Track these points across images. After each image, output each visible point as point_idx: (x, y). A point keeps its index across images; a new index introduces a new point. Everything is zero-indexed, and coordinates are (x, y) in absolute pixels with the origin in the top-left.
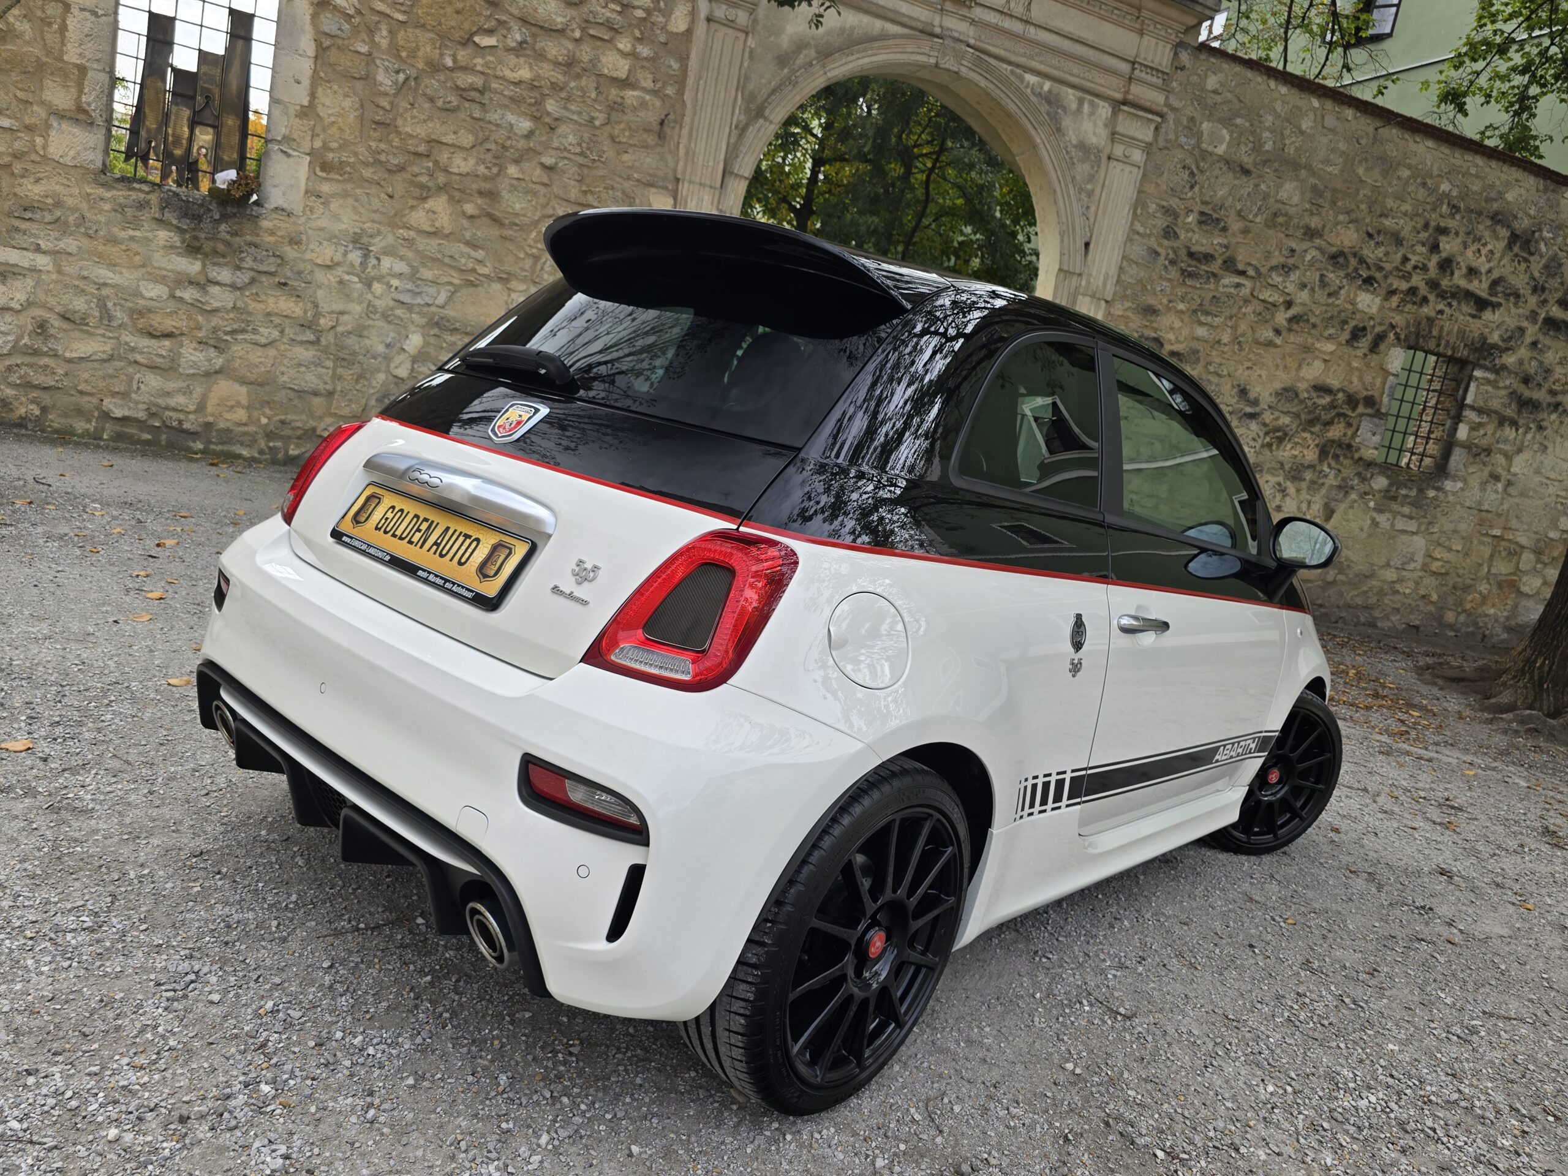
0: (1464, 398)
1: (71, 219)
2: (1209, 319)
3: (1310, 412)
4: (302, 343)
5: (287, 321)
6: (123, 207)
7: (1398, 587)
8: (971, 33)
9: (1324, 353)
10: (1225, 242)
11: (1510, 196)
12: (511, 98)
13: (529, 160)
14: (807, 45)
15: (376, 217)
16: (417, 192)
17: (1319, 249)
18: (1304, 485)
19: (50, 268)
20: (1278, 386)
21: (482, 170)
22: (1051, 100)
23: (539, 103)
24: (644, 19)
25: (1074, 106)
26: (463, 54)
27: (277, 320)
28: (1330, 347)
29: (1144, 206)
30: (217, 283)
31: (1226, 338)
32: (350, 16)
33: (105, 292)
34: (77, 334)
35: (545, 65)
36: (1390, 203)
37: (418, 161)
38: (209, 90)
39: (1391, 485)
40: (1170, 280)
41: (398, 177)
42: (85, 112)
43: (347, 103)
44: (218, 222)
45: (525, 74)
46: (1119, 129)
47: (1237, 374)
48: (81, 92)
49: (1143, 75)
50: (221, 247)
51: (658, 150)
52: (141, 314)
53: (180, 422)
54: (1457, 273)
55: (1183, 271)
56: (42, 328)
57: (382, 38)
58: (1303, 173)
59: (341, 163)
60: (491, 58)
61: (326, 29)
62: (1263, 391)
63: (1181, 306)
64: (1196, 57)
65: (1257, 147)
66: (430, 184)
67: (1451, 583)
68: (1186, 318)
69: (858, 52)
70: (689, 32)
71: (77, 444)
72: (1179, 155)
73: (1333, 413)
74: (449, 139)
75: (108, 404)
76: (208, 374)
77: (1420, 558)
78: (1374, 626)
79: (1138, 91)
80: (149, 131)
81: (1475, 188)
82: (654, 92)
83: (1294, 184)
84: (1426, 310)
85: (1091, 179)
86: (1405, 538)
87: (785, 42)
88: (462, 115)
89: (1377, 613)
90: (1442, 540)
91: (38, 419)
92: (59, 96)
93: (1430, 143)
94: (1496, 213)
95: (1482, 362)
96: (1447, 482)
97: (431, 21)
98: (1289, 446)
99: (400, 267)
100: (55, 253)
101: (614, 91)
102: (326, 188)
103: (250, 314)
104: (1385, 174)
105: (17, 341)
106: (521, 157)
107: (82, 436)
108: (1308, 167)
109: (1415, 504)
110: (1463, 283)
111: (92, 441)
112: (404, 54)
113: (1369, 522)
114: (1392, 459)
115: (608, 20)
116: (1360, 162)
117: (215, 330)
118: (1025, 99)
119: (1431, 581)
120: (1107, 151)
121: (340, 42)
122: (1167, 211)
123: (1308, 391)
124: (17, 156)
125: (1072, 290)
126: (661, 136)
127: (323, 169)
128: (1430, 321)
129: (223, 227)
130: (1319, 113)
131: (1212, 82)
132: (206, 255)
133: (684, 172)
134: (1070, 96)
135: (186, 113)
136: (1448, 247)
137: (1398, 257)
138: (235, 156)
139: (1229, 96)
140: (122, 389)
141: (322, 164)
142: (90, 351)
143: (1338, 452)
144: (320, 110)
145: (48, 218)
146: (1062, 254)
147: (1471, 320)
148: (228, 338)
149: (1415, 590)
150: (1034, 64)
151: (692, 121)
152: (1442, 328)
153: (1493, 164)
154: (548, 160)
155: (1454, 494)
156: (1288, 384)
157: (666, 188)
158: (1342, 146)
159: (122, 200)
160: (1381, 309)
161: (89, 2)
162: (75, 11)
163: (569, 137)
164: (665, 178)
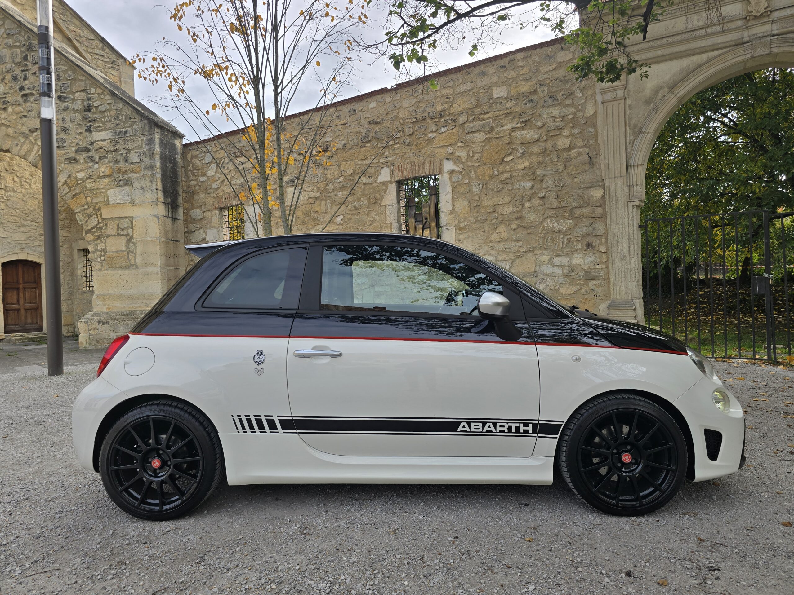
8: (774, 28)
12: (522, 176)
13: (534, 198)
14: (662, 87)
15: (480, 241)
16: (493, 227)
21: (515, 209)
23: (534, 173)
24: (574, 118)
26: (501, 168)
32: (461, 172)
35: (533, 157)
37: (491, 215)
38: (425, 216)
41: (486, 224)
43: (464, 203)
45: (526, 164)
51: (591, 170)
57: (473, 175)
59: (465, 226)
60: (512, 164)
61: (454, 180)
66: (497, 222)
70: (595, 112)
74: (501, 202)
87: (648, 93)
88: (504, 191)
97: (488, 161)
101: (565, 154)
102: (462, 237)
106: (530, 198)
112: (480, 177)
115: (556, 126)
121: (459, 183)
126: (591, 164)
127: (460, 231)
133: (605, 175)
141: (459, 229)
144: (457, 210)
151: (605, 151)
154: (541, 195)
157: (599, 186)
161: (390, 203)
162: (388, 207)
163: (549, 181)
164: (598, 181)
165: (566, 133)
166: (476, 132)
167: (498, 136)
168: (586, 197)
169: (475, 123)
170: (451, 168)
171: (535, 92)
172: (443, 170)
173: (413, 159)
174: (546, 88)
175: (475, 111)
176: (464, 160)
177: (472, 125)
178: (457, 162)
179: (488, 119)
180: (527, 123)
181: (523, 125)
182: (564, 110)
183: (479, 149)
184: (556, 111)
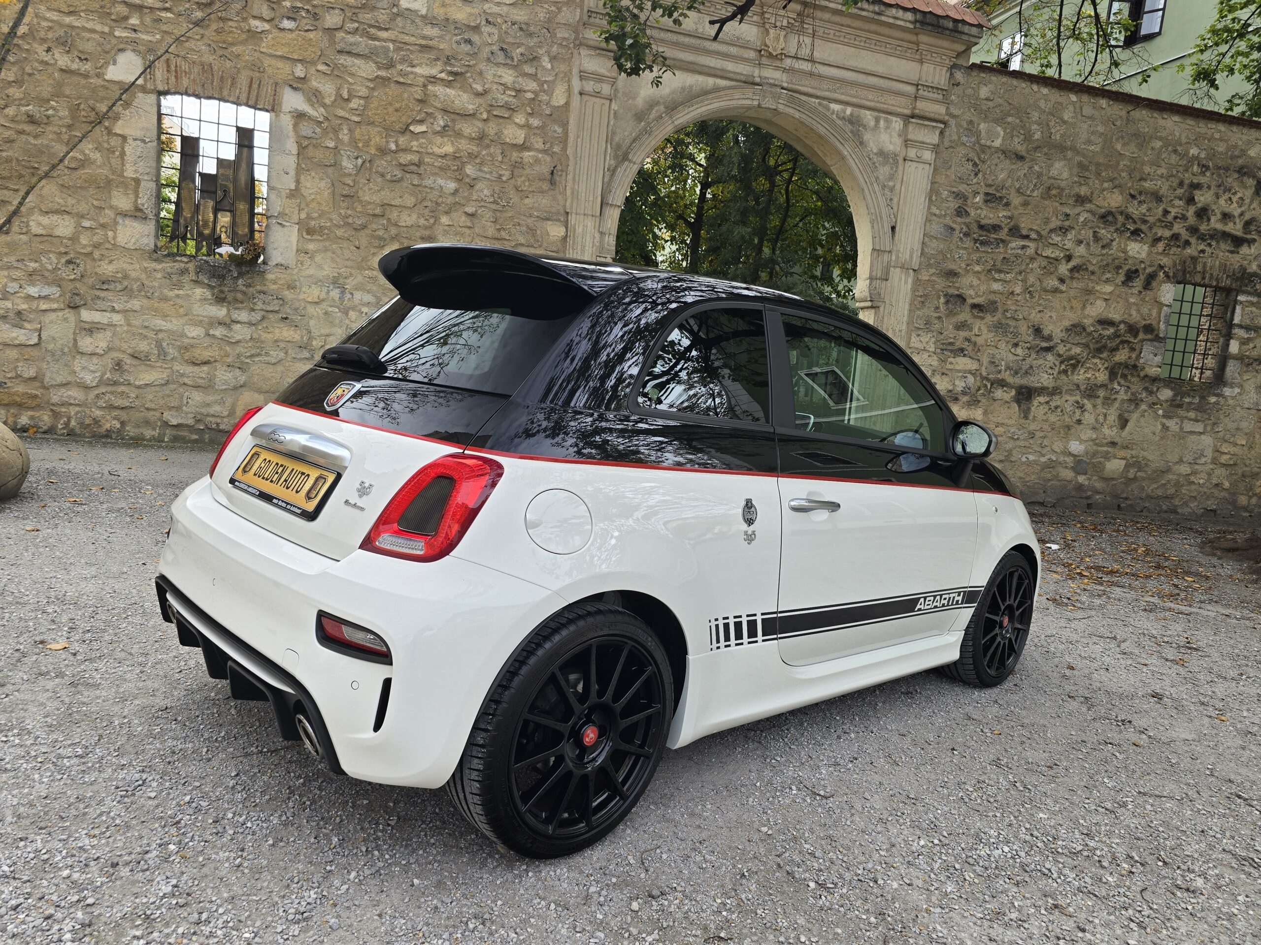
0: (1232, 319)
1: (135, 287)
2: (1002, 275)
3: (1097, 342)
4: (301, 359)
5: (290, 345)
6: (170, 274)
7: (1192, 478)
8: (784, 79)
9: (1105, 293)
10: (1009, 214)
11: (1252, 153)
12: (440, 168)
13: (456, 210)
14: (657, 103)
15: (349, 263)
16: (376, 243)
17: (1090, 211)
18: (1099, 401)
19: (122, 322)
20: (1067, 323)
21: (422, 221)
22: (853, 121)
23: (460, 169)
24: (533, 99)
25: (872, 123)
26: (402, 140)
27: (282, 345)
28: (1108, 288)
29: (938, 193)
30: (238, 322)
31: (1018, 290)
32: (321, 123)
33: (160, 336)
34: (143, 368)
35: (463, 141)
36: (1147, 169)
37: (376, 220)
38: (225, 186)
39: (1175, 395)
40: (965, 249)
41: (362, 233)
42: (141, 210)
43: (322, 184)
44: (237, 278)
45: (449, 149)
46: (910, 137)
47: (1031, 317)
48: (137, 197)
49: (926, 93)
50: (240, 296)
51: (551, 193)
52: (186, 349)
53: (218, 424)
54: (1213, 219)
55: (976, 241)
56: (118, 366)
57: (344, 135)
58: (1069, 154)
59: (321, 227)
60: (423, 141)
61: (304, 133)
62: (1055, 328)
63: (977, 268)
64: (969, 75)
65: (1028, 138)
66: (385, 236)
67: (1240, 472)
68: (983, 277)
69: (697, 103)
70: (567, 104)
71: (146, 446)
72: (963, 151)
73: (1118, 341)
74: (397, 202)
75: (167, 416)
76: (235, 388)
77: (1209, 453)
78: (1176, 512)
79: (923, 106)
80: (186, 219)
81: (1220, 149)
82: (545, 152)
83: (1062, 163)
84: (1189, 251)
85: (891, 177)
86: (1193, 437)
87: (640, 102)
88: (405, 184)
89: (1176, 502)
90: (1227, 438)
91: (119, 431)
92: (123, 202)
93: (1176, 118)
94: (1242, 168)
95: (1244, 288)
96: (1225, 389)
97: (378, 119)
98: (1082, 371)
99: (368, 298)
100: (124, 312)
101: (515, 154)
102: (311, 246)
103: (262, 342)
104: (1140, 146)
105: (102, 376)
106: (450, 209)
107: (150, 440)
108: (1074, 149)
109: (1199, 409)
110: (1219, 226)
111: (157, 443)
112: (360, 145)
113: (1160, 427)
114: (1175, 373)
115: (506, 103)
116: (1117, 139)
117: (239, 356)
118: (832, 122)
119: (1222, 472)
120: (902, 155)
121: (315, 142)
122: (957, 195)
123: (1093, 325)
124: (96, 246)
125: (885, 264)
126: (552, 182)
127: (308, 233)
128: (1194, 259)
129: (240, 282)
130: (1078, 105)
131: (984, 92)
132: (229, 303)
133: (572, 206)
134: (868, 117)
135: (211, 203)
136: (1202, 199)
137: (1160, 210)
138: (246, 230)
139: (1000, 101)
140: (176, 404)
141: (308, 230)
142: (153, 379)
143: (1126, 372)
144: (303, 190)
145: (119, 287)
146: (874, 238)
147: (1230, 255)
148: (248, 361)
149: (1208, 480)
150: (836, 96)
151: (575, 169)
152: (1205, 264)
153: (1234, 128)
154: (470, 210)
155: (1233, 398)
156: (1076, 321)
157: (559, 220)
158: (1101, 129)
159: (169, 270)
160: (1149, 253)
161: (139, 134)
162: (130, 141)
163: (484, 190)
164: (558, 213)
165: (520, 119)
166: (358, 55)
167: (402, 80)
168: (538, 232)
169: (357, 38)
170: (300, 108)
171: (476, 29)
172: (280, 105)
173: (208, 58)
174: (495, 30)
175: (360, 16)
176: (327, 101)
177: (351, 39)
178: (314, 100)
179: (385, 40)
180: (458, 78)
181: (451, 78)
182: (520, 79)
183: (363, 92)
184: (508, 76)
